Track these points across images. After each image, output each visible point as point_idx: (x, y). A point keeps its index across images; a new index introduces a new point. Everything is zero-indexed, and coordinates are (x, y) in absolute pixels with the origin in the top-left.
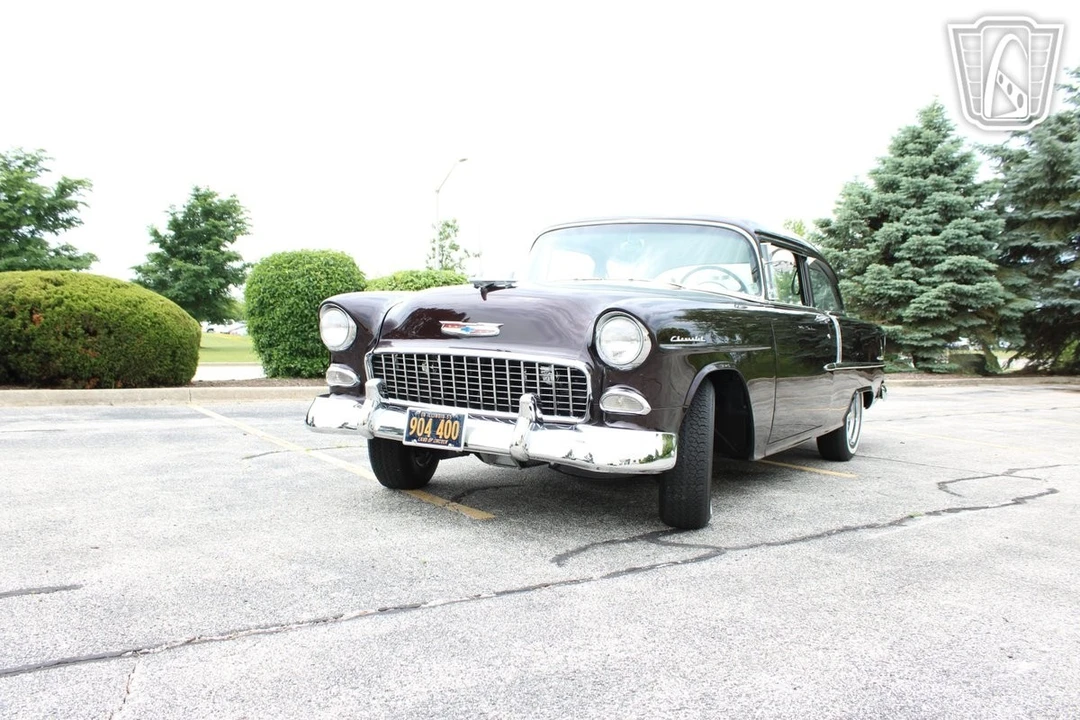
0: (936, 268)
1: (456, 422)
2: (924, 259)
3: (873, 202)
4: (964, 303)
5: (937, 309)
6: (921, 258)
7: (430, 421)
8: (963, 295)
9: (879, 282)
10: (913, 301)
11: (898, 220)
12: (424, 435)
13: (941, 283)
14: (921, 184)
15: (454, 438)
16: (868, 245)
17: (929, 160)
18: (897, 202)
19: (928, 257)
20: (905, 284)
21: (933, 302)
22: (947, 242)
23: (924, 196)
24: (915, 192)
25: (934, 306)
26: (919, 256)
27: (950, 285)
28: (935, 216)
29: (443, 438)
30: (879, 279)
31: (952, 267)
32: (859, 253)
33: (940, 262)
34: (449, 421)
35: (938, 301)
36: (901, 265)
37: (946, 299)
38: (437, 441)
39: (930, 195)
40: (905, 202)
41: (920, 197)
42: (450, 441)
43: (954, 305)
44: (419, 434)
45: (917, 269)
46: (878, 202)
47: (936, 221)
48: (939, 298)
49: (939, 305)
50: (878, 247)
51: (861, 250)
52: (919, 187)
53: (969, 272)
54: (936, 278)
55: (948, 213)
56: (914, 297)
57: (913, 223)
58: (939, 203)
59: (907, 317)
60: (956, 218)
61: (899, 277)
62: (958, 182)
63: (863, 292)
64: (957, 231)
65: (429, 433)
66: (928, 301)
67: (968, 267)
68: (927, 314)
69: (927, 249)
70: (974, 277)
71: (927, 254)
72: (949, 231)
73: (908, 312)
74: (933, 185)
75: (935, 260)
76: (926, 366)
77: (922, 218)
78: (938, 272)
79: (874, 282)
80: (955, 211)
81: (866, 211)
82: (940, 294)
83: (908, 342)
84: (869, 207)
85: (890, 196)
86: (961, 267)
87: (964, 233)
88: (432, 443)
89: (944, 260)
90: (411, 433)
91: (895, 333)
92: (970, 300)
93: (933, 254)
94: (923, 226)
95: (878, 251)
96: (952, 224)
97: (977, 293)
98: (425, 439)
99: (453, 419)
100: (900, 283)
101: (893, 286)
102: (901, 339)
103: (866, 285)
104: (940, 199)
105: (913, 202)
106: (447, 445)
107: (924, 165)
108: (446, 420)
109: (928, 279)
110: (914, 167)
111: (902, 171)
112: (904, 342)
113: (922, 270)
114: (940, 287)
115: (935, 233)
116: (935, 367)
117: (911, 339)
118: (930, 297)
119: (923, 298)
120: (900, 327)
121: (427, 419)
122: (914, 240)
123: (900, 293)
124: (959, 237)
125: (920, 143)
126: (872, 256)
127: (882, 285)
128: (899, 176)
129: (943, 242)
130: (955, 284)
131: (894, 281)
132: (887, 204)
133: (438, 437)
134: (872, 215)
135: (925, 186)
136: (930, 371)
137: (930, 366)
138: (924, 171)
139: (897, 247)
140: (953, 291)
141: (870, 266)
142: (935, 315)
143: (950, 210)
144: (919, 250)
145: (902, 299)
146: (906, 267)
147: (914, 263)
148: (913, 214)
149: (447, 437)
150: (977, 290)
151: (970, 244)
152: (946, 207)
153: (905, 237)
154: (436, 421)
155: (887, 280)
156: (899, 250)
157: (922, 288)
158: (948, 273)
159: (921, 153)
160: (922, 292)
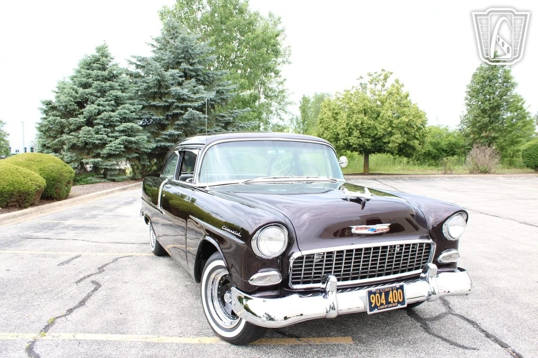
0: (116, 128)
1: (400, 290)
2: (110, 125)
3: (79, 93)
4: (130, 146)
5: (119, 150)
6: (108, 124)
7: (383, 294)
8: (130, 142)
9: (89, 136)
10: (106, 146)
11: (93, 103)
12: (382, 304)
13: (119, 136)
14: (104, 85)
15: (401, 300)
16: (79, 116)
17: (105, 73)
18: (91, 94)
19: (111, 123)
20: (102, 137)
21: (118, 146)
22: (120, 115)
23: (105, 92)
24: (100, 89)
25: (118, 148)
26: (107, 122)
27: (125, 137)
28: (113, 102)
29: (394, 302)
30: (88, 135)
31: (125, 128)
32: (76, 120)
33: (117, 126)
34: (395, 291)
35: (120, 146)
36: (99, 127)
37: (123, 144)
38: (391, 305)
39: (109, 91)
40: (96, 94)
41: (103, 92)
42: (399, 302)
43: (125, 147)
44: (378, 305)
45: (106, 129)
46: (82, 93)
47: (112, 105)
48: (120, 144)
49: (120, 148)
50: (85, 117)
51: (76, 119)
52: (102, 87)
53: (132, 131)
54: (117, 134)
55: (118, 102)
56: (107, 144)
57: (102, 105)
58: (114, 96)
59: (104, 154)
60: (122, 104)
61: (97, 133)
62: (120, 86)
63: (78, 141)
64: (125, 111)
65: (384, 302)
66: (115, 146)
67: (132, 129)
68: (114, 153)
69: (112, 119)
70: (133, 133)
71: (111, 121)
72: (121, 110)
73: (105, 151)
74: (110, 87)
75: (115, 125)
76: (112, 178)
77: (106, 103)
78: (117, 131)
79: (86, 136)
80: (121, 100)
81: (76, 98)
82: (121, 142)
83: (105, 167)
84: (78, 95)
85: (87, 91)
86: (129, 129)
87: (127, 111)
88: (387, 308)
89: (119, 125)
90: (373, 305)
91: (98, 163)
92: (134, 145)
93: (114, 122)
94: (108, 108)
95: (85, 120)
96: (121, 107)
97: (137, 141)
98: (382, 307)
99: (397, 289)
100: (100, 136)
101: (96, 139)
102: (101, 165)
103: (80, 137)
104: (115, 94)
105: (99, 94)
106: (397, 306)
107: (103, 76)
108: (393, 291)
109: (113, 135)
110: (98, 76)
111: (91, 77)
112: (103, 167)
113: (109, 130)
114: (120, 139)
115: (113, 111)
116: (117, 178)
117: (106, 165)
118: (115, 144)
119: (112, 144)
120: (100, 159)
121: (380, 294)
122: (105, 115)
123: (100, 142)
124: (125, 113)
125: (99, 64)
126: (82, 122)
127: (90, 137)
128: (90, 80)
129: (119, 116)
130: (127, 137)
131: (96, 136)
132: (87, 94)
133: (390, 303)
134: (79, 100)
135: (106, 87)
136: (114, 181)
137: (114, 178)
138: (103, 79)
139: (94, 117)
140: (126, 141)
141: (83, 128)
142: (118, 152)
143: (118, 100)
144: (107, 120)
145: (100, 145)
146: (101, 128)
147: (105, 126)
148: (101, 100)
149: (396, 301)
150: (137, 140)
151: (130, 117)
152: (117, 98)
153: (99, 113)
154: (387, 294)
155: (92, 135)
156: (96, 119)
157: (110, 139)
158: (123, 131)
159: (99, 69)
160: (111, 141)
